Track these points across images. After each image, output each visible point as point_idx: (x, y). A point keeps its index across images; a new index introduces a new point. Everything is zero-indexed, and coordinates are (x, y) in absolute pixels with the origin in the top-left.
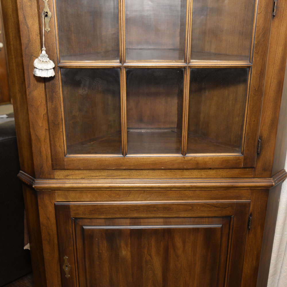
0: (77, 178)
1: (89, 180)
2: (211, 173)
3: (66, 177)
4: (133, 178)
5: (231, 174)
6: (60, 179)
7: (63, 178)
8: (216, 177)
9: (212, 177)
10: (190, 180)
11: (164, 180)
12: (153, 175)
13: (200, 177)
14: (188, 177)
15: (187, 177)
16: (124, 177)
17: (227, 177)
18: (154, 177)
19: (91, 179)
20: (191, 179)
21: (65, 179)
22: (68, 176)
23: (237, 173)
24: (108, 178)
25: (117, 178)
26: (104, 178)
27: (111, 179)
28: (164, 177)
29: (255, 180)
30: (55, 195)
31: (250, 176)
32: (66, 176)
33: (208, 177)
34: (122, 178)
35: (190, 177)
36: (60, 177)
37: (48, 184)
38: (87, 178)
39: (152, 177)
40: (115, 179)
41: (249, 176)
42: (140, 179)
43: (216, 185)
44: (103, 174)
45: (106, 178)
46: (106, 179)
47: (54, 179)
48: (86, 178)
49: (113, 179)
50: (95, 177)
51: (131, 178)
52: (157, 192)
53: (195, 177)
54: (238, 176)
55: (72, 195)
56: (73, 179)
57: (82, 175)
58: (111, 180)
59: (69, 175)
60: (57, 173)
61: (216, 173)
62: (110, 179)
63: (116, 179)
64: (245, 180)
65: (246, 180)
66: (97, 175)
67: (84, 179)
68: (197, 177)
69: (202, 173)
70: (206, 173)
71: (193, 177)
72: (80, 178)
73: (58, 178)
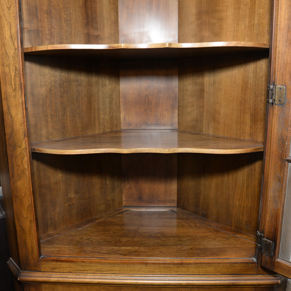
0: (64, 271)
1: (76, 274)
2: (209, 269)
3: (53, 270)
4: (124, 273)
5: (232, 271)
7: (49, 271)
8: (215, 273)
9: (211, 274)
10: (186, 277)
11: (158, 277)
12: (145, 271)
13: (198, 274)
14: (185, 273)
15: (183, 273)
16: (114, 272)
17: (227, 274)
18: (146, 273)
19: (79, 273)
20: (188, 276)
21: (52, 272)
22: (54, 269)
23: (238, 270)
24: (97, 272)
25: (107, 273)
26: (93, 272)
27: (101, 274)
28: (157, 274)
29: (259, 277)
30: (42, 287)
31: (253, 273)
32: (52, 269)
33: (207, 274)
34: (112, 273)
35: (187, 273)
36: (46, 270)
37: (34, 277)
38: (75, 272)
39: (144, 273)
40: (104, 274)
41: (251, 273)
42: (132, 274)
43: (215, 283)
44: (92, 269)
45: (95, 272)
46: (95, 273)
47: (40, 271)
48: (74, 272)
49: (102, 273)
50: (83, 271)
51: (122, 273)
53: (192, 274)
54: (240, 273)
55: (60, 289)
56: (60, 272)
57: (70, 269)
59: (56, 268)
60: (43, 265)
61: (215, 269)
62: (99, 274)
63: (106, 274)
64: (247, 277)
65: (249, 277)
66: (86, 269)
67: (71, 273)
68: (194, 273)
69: (200, 269)
70: (204, 269)
71: (190, 274)
72: (67, 272)
73: (45, 271)
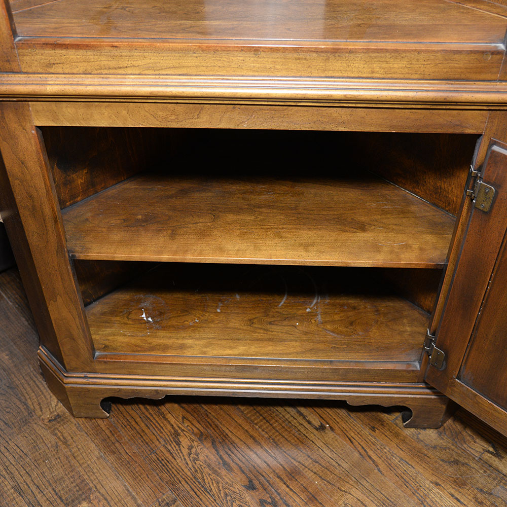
0: (75, 71)
1: (102, 76)
2: (395, 66)
3: (48, 68)
4: (206, 73)
5: (445, 70)
6: (34, 73)
7: (40, 70)
8: (407, 76)
9: (398, 76)
10: (342, 82)
11: (281, 80)
12: (254, 67)
13: (370, 75)
14: (341, 75)
15: (337, 75)
16: (184, 71)
17: (435, 77)
18: (256, 74)
19: (106, 74)
20: (347, 80)
21: (46, 74)
22: (50, 65)
23: (460, 68)
24: (147, 72)
25: (169, 72)
26: (138, 72)
27: (156, 75)
28: (279, 74)
29: (503, 87)
30: (29, 110)
31: (493, 77)
32: (47, 66)
33: (389, 76)
34: (180, 73)
35: (345, 75)
36: (34, 69)
37: (8, 84)
38: (99, 71)
39: (251, 74)
40: (163, 75)
41: (489, 76)
42: (224, 76)
43: (405, 97)
44: (134, 63)
45: (143, 73)
46: (142, 75)
47: (20, 72)
48: (96, 72)
49: (159, 75)
50: (116, 69)
51: (203, 73)
52: (265, 110)
53: (357, 75)
54: (463, 76)
55: (69, 112)
56: (64, 74)
57: (86, 64)
58: (153, 78)
59: (54, 64)
60: (25, 57)
61: (408, 66)
62: (153, 75)
63: (167, 75)
64: (479, 85)
65: (481, 85)
66: (121, 66)
67: (90, 74)
68: (360, 75)
69: (375, 65)
70: (384, 65)
71: (353, 75)
72: (81, 72)
73: (30, 71)
